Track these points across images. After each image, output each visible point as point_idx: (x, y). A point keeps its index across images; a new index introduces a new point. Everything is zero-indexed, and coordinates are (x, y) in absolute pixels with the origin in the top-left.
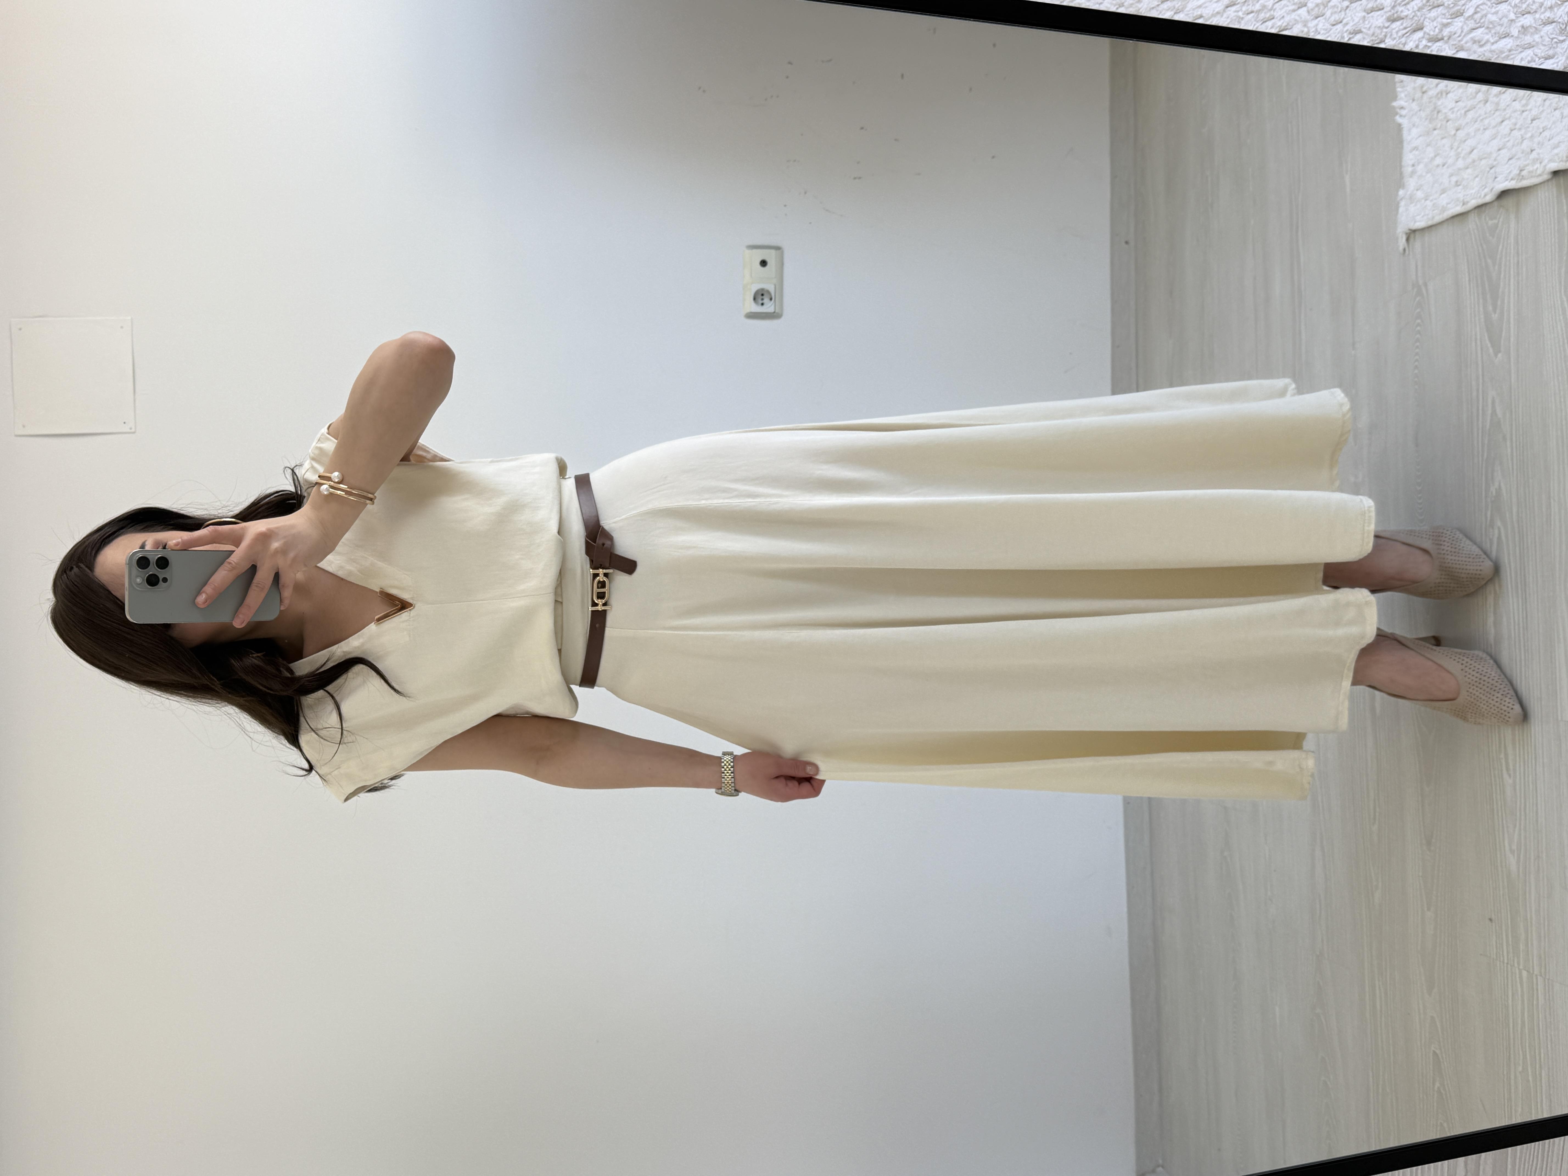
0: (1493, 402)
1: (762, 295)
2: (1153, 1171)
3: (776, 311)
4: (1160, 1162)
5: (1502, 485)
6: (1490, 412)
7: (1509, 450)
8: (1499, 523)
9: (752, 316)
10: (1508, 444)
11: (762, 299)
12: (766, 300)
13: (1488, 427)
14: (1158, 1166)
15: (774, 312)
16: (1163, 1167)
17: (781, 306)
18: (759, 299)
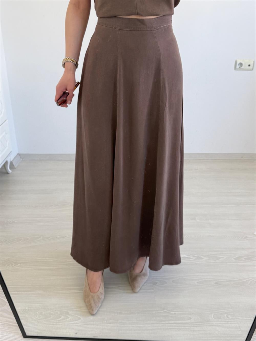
0: (223, 258)
1: (241, 65)
2: (21, 158)
4: (23, 160)
6: (221, 256)
7: (212, 262)
8: (194, 258)
9: (236, 62)
10: (213, 262)
12: (239, 66)
13: (217, 256)
15: (236, 68)
17: (238, 70)
18: (240, 64)
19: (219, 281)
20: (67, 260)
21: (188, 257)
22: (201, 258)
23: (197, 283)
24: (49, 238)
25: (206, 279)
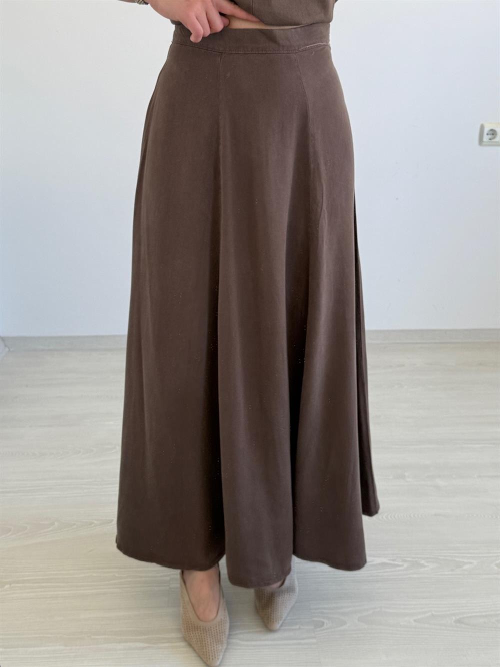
0: (471, 563)
1: (493, 134)
2: (6, 346)
3: (484, 143)
4: (11, 350)
5: (426, 569)
6: (465, 561)
7: (446, 573)
8: (406, 565)
9: (482, 128)
10: (450, 573)
11: (490, 134)
12: (490, 136)
13: (457, 559)
14: (8, 348)
15: (483, 142)
16: (9, 350)
17: (486, 145)
18: (491, 132)
19: (465, 616)
20: (117, 575)
21: (392, 562)
22: (423, 566)
23: (415, 621)
24: (74, 524)
25: (433, 613)
